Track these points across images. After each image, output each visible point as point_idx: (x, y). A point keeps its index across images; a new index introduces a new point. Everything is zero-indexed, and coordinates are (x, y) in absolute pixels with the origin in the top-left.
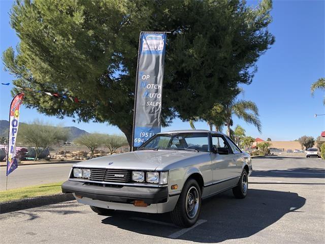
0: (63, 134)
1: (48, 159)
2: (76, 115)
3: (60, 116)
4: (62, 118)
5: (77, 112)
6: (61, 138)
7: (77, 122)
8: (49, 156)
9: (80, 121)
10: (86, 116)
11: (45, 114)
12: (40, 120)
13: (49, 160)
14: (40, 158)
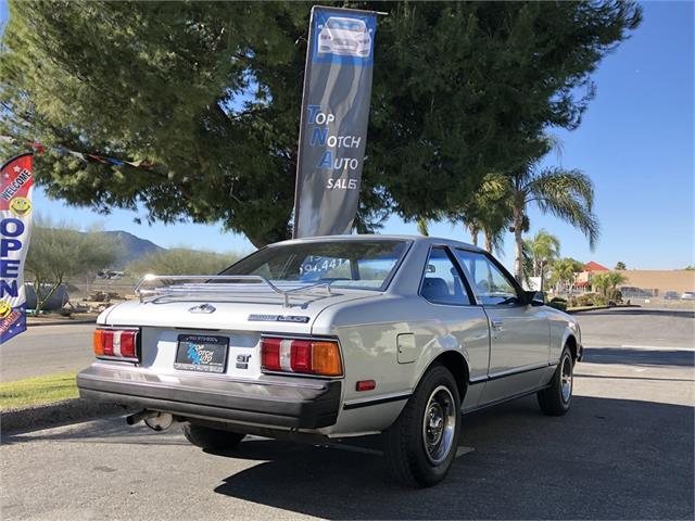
1: (67, 314)
2: (140, 204)
3: (102, 208)
4: (107, 211)
5: (143, 199)
8: (67, 306)
9: (154, 220)
10: (165, 207)
11: (65, 200)
13: (69, 315)
14: (47, 309)
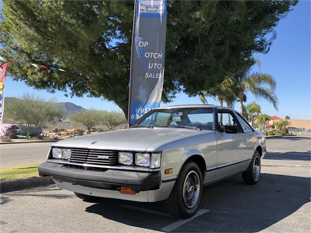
0: (56, 110)
2: (68, 89)
3: (51, 90)
4: (53, 92)
5: (70, 86)
6: (54, 115)
7: (69, 96)
8: (42, 134)
9: (73, 95)
10: (79, 90)
11: (34, 87)
12: (30, 95)
13: (42, 139)
14: (32, 136)
